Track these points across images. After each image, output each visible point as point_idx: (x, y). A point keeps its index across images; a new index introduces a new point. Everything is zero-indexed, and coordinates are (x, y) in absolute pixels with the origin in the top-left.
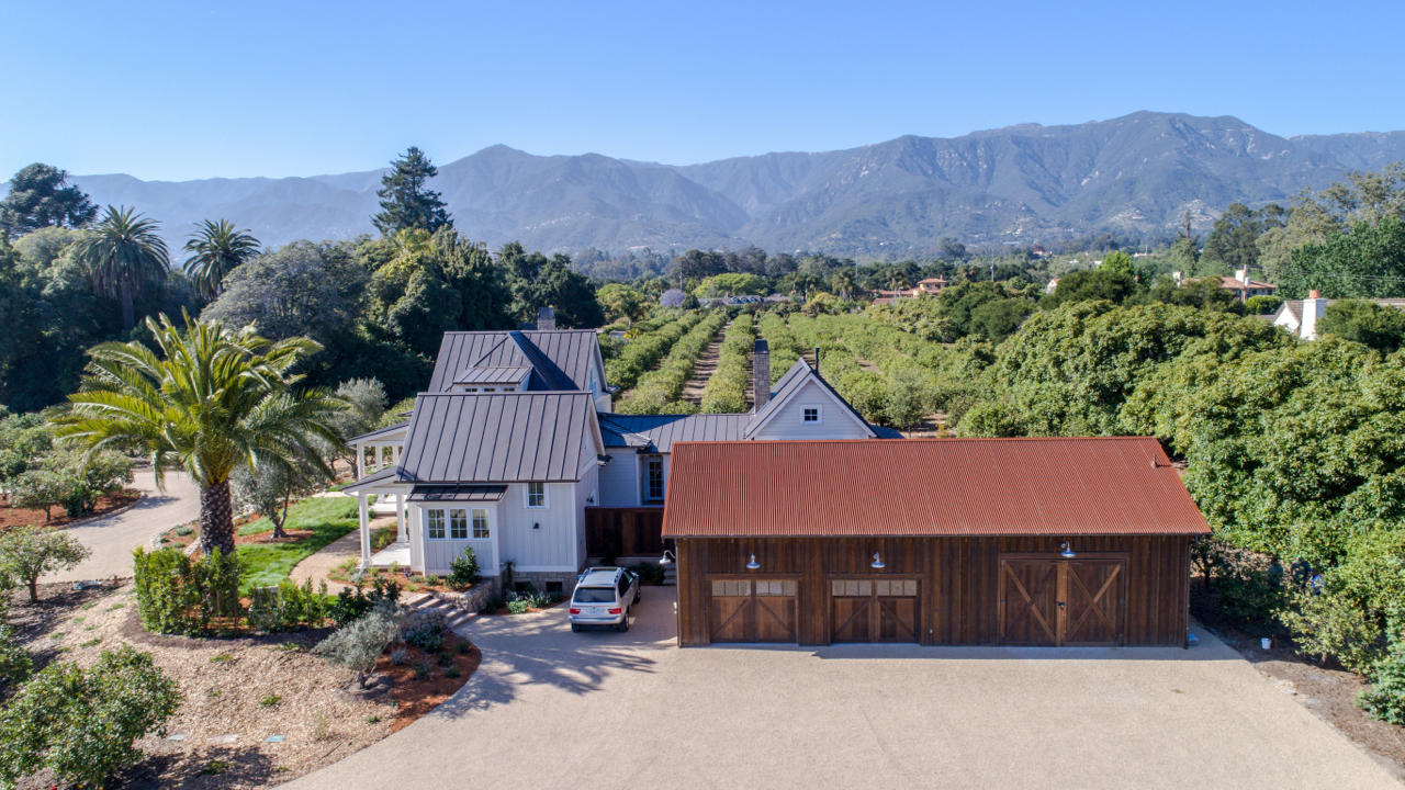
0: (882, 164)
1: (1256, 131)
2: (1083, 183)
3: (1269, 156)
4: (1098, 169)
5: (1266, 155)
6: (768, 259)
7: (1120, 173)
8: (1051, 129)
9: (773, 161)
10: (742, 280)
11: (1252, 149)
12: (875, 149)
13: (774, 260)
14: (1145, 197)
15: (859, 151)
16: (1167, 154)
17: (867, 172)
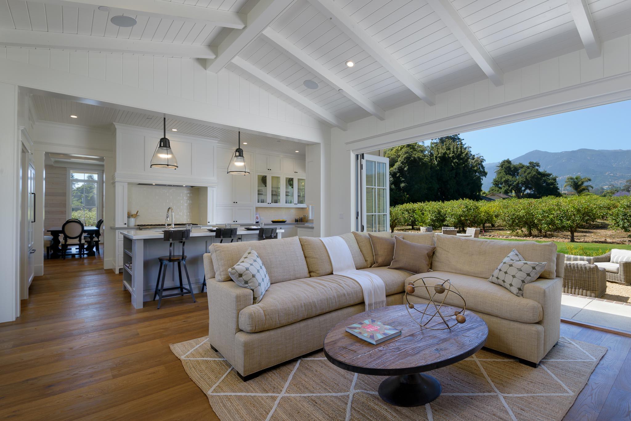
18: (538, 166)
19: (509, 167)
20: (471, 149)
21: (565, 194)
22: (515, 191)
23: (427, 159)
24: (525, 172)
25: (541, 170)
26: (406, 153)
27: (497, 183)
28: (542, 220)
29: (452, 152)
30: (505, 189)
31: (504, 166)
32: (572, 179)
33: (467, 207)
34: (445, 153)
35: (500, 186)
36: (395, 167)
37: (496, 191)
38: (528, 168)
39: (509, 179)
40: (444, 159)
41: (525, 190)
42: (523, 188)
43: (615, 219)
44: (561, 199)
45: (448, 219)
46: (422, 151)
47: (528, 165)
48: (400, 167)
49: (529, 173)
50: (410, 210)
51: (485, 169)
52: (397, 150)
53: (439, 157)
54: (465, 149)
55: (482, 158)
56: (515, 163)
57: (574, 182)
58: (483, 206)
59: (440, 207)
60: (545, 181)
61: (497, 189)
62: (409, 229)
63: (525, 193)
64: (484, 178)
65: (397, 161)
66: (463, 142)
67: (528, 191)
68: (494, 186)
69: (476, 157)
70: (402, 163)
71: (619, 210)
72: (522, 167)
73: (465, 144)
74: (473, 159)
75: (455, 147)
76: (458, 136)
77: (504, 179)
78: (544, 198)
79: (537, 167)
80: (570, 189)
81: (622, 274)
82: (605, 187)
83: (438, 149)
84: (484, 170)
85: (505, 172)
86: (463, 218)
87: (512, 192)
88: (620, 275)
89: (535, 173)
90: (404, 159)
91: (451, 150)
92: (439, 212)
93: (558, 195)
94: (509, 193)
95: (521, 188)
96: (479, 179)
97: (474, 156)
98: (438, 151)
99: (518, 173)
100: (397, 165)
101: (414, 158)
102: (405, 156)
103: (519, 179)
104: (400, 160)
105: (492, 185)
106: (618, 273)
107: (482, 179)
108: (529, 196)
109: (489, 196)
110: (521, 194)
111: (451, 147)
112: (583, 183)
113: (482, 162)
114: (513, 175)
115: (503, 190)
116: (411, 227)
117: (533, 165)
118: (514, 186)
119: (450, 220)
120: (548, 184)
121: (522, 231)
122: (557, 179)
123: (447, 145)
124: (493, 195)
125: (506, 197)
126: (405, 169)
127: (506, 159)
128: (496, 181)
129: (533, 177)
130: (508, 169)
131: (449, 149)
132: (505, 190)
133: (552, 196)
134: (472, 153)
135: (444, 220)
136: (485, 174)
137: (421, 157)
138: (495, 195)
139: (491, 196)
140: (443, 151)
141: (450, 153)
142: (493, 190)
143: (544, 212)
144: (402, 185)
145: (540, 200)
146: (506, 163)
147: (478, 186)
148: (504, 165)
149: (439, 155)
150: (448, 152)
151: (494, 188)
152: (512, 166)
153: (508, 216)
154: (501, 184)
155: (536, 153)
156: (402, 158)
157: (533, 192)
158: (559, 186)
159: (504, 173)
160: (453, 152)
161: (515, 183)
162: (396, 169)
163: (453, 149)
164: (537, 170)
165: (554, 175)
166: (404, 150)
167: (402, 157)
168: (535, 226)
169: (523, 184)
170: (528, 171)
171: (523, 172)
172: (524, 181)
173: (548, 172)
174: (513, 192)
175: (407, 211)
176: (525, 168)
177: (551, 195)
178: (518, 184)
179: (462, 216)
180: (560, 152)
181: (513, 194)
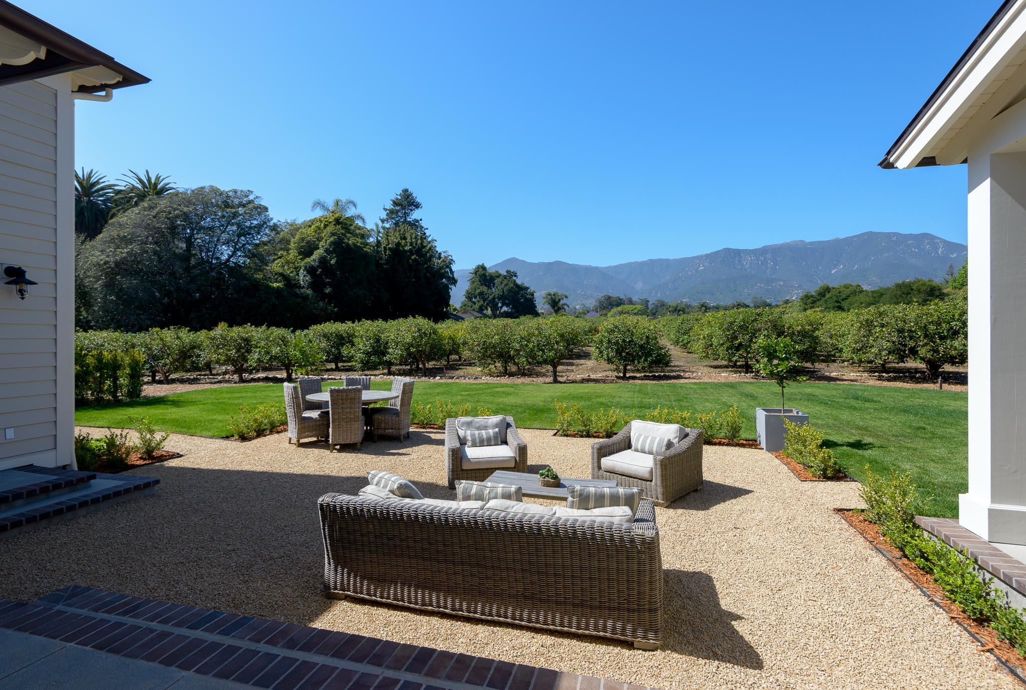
0: (711, 264)
1: (944, 241)
2: (832, 272)
3: (955, 255)
4: (843, 264)
5: (953, 254)
6: (650, 304)
7: (856, 266)
8: (812, 243)
9: (651, 263)
10: (635, 308)
11: (942, 252)
12: (707, 256)
13: (653, 304)
14: (874, 279)
15: (699, 258)
16: (886, 255)
17: (703, 268)
18: (516, 276)
19: (484, 275)
20: (436, 244)
21: (543, 314)
22: (491, 308)
23: (369, 249)
24: (502, 283)
25: (519, 282)
26: (333, 234)
27: (470, 296)
28: (520, 351)
29: (409, 244)
30: (480, 304)
31: (478, 273)
32: (549, 294)
33: (419, 330)
34: (398, 244)
35: (474, 300)
36: (314, 257)
37: (468, 306)
38: (505, 277)
39: (484, 292)
40: (397, 252)
41: (501, 307)
42: (500, 305)
43: (599, 348)
44: (540, 320)
45: (390, 350)
46: (363, 236)
47: (505, 274)
48: (322, 258)
49: (506, 285)
50: (331, 334)
51: (455, 274)
52: (318, 228)
53: (389, 248)
54: (429, 242)
55: (450, 257)
56: (491, 271)
57: (552, 298)
58: (446, 329)
59: (379, 331)
60: (522, 296)
61: (470, 304)
62: (332, 370)
63: (502, 311)
64: (453, 287)
65: (318, 248)
66: (428, 233)
67: (505, 309)
68: (467, 300)
69: (442, 256)
70: (327, 251)
71: (603, 336)
72: (499, 276)
73: (430, 236)
74: (440, 258)
75: (414, 236)
76: (421, 222)
77: (478, 291)
78: (522, 318)
79: (514, 278)
80: (547, 307)
81: (659, 483)
82: (578, 307)
83: (388, 236)
84: (453, 275)
85: (480, 281)
86: (413, 350)
87: (487, 309)
88: (656, 485)
89: (512, 285)
90: (330, 245)
91: (408, 241)
92: (378, 340)
93: (536, 314)
94: (483, 310)
95: (498, 304)
96: (446, 289)
97: (440, 254)
98: (387, 239)
99: (494, 284)
100: (316, 255)
101: (348, 244)
102: (332, 239)
103: (496, 291)
104: (323, 246)
105: (464, 299)
106: (651, 481)
107: (451, 289)
108: (507, 315)
109: (460, 314)
110: (498, 312)
111: (408, 235)
112: (559, 300)
113: (450, 264)
114: (489, 287)
115: (477, 306)
116: (333, 366)
117: (511, 275)
118: (490, 301)
119: (394, 353)
120: (526, 299)
121: (495, 367)
122: (535, 294)
123: (401, 232)
124: (465, 312)
125: (480, 315)
126: (333, 262)
127: (481, 264)
128: (470, 293)
129: (510, 291)
130: (483, 277)
131: (405, 238)
132: (480, 306)
133: (531, 316)
134: (437, 249)
135: (384, 354)
136: (454, 281)
137: (359, 244)
138: (466, 313)
139: (463, 313)
140: (395, 240)
141: (406, 245)
142: (465, 305)
143: (522, 338)
144: (328, 290)
145: (517, 320)
146: (481, 270)
147: (445, 298)
148: (478, 271)
149: (390, 246)
150: (403, 242)
151: (466, 303)
152: (487, 274)
153: (478, 345)
154: (475, 297)
155: (513, 260)
156: (326, 243)
157: (510, 310)
158: (537, 303)
159: (479, 283)
160: (411, 244)
161: (491, 297)
162: (314, 260)
163: (411, 239)
164: (515, 281)
165: (532, 289)
166: (330, 229)
167: (326, 241)
168: (511, 358)
169: (499, 299)
170: (505, 282)
171: (500, 283)
172: (501, 295)
173: (526, 285)
174: (489, 309)
175: (325, 336)
176: (501, 277)
177: (529, 314)
178: (494, 298)
179: (412, 345)
180: (537, 262)
181: (489, 312)
